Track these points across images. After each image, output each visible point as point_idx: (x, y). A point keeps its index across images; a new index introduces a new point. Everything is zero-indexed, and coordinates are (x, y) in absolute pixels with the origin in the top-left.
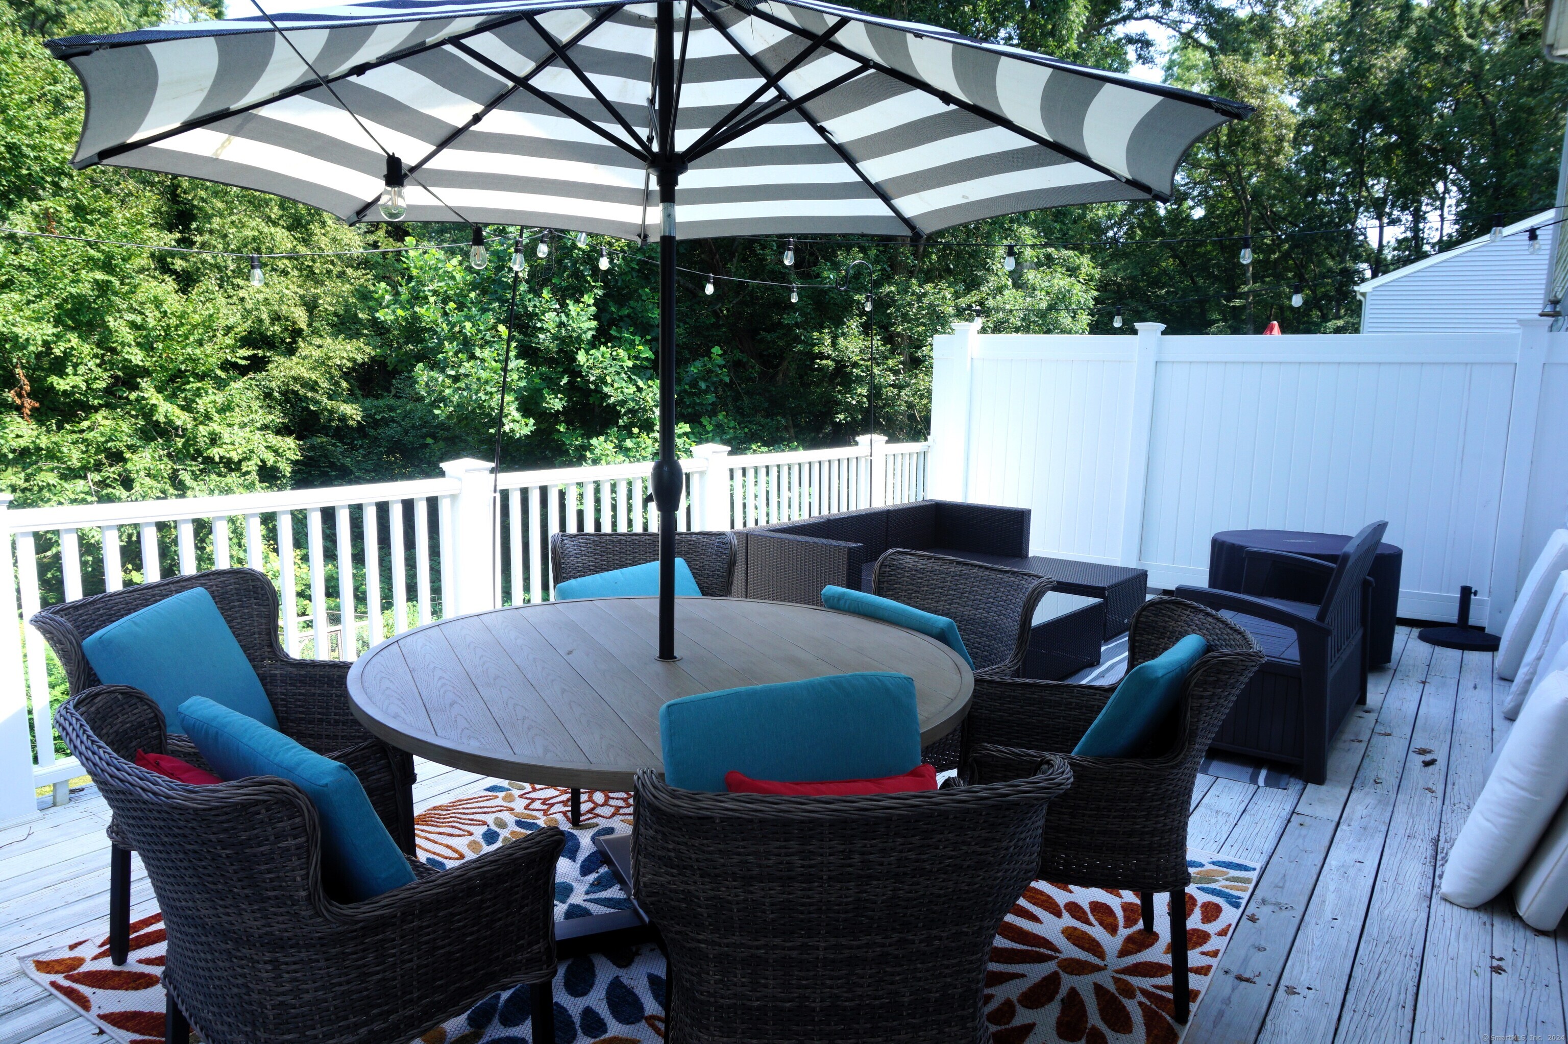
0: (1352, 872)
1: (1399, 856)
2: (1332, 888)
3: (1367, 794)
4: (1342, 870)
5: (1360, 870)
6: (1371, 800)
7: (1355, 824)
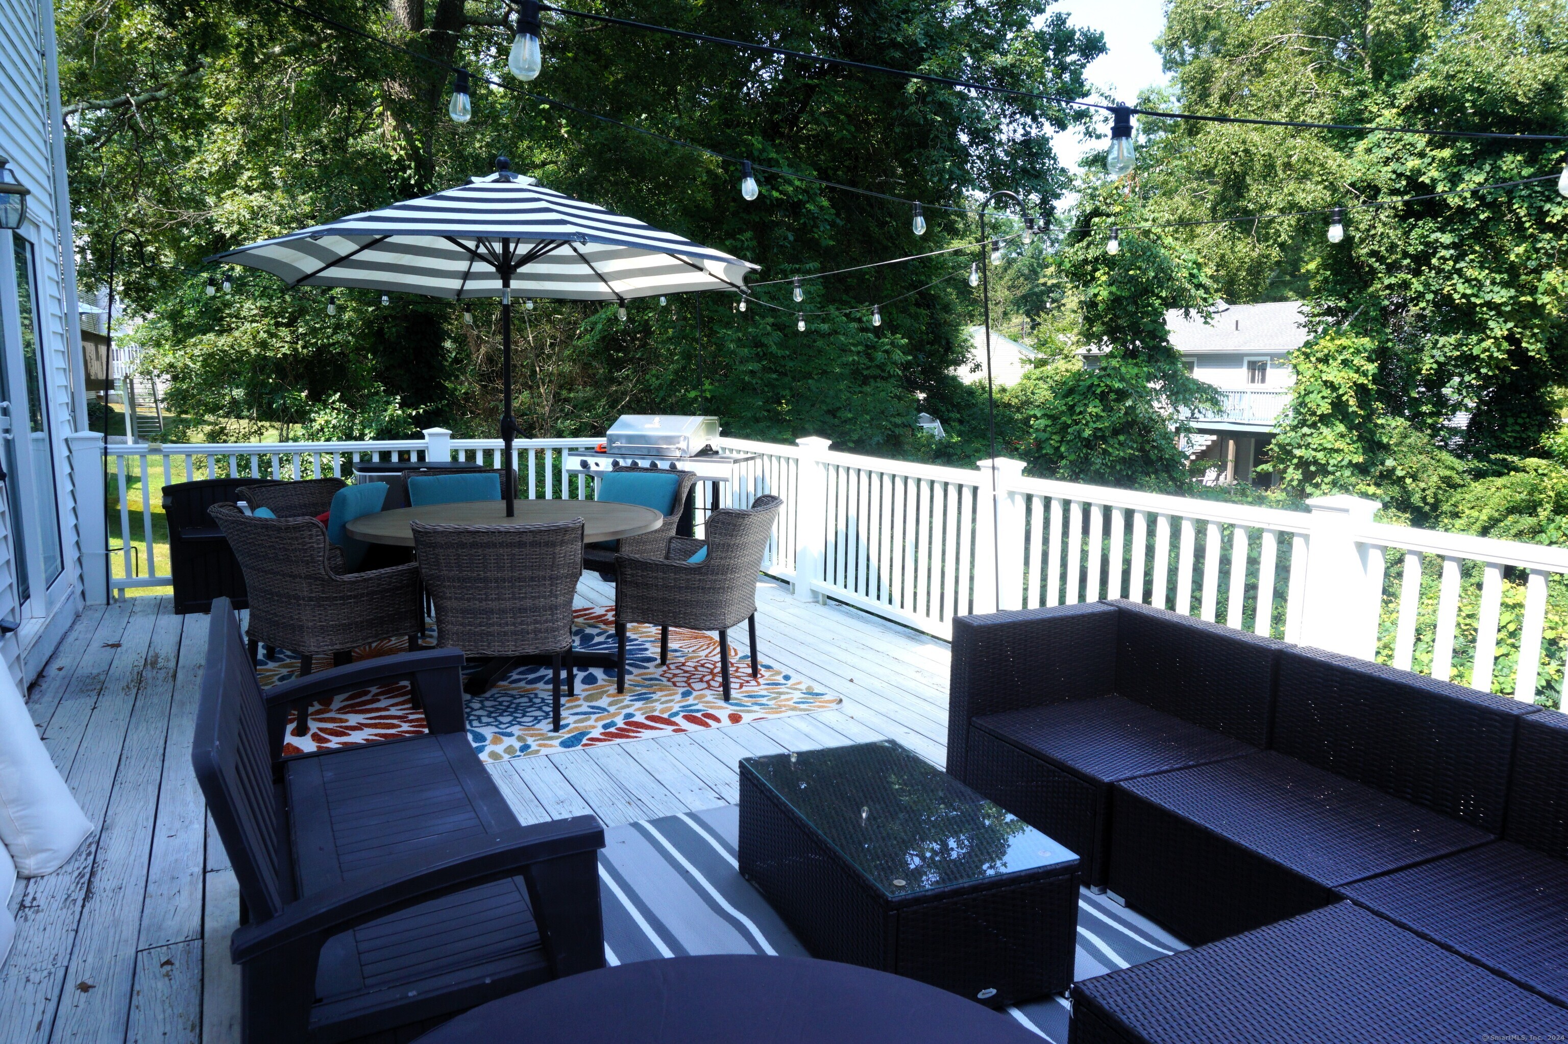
0: (177, 824)
1: (132, 858)
2: (191, 804)
3: (179, 932)
4: (187, 823)
5: (170, 829)
6: (172, 924)
7: (185, 879)
